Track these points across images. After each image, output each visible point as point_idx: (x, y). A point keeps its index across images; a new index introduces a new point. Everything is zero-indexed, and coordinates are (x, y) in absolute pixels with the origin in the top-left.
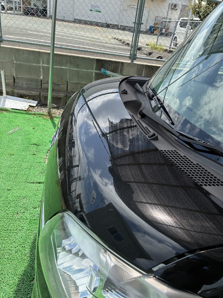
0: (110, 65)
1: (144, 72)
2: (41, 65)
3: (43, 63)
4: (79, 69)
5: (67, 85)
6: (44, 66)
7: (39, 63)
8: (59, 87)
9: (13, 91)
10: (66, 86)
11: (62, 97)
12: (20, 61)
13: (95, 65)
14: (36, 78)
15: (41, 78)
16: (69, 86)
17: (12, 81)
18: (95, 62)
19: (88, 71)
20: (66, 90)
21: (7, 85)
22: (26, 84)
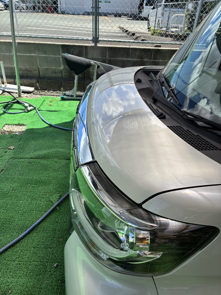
0: (74, 49)
1: (107, 54)
4: (47, 56)
5: (39, 70)
7: (11, 52)
8: (32, 73)
10: (38, 72)
13: (61, 50)
16: (41, 72)
18: (60, 47)
19: (56, 57)
20: (39, 76)
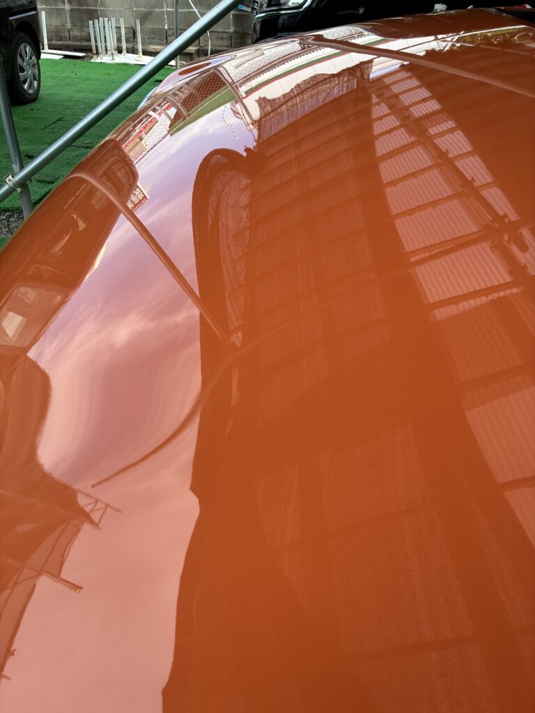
2: (165, 9)
3: (167, 7)
6: (168, 12)
7: (163, 8)
9: (133, 47)
11: (193, 52)
12: (140, 7)
14: (160, 27)
15: (166, 27)
17: (132, 35)
21: (127, 41)
22: (148, 38)
